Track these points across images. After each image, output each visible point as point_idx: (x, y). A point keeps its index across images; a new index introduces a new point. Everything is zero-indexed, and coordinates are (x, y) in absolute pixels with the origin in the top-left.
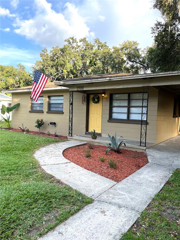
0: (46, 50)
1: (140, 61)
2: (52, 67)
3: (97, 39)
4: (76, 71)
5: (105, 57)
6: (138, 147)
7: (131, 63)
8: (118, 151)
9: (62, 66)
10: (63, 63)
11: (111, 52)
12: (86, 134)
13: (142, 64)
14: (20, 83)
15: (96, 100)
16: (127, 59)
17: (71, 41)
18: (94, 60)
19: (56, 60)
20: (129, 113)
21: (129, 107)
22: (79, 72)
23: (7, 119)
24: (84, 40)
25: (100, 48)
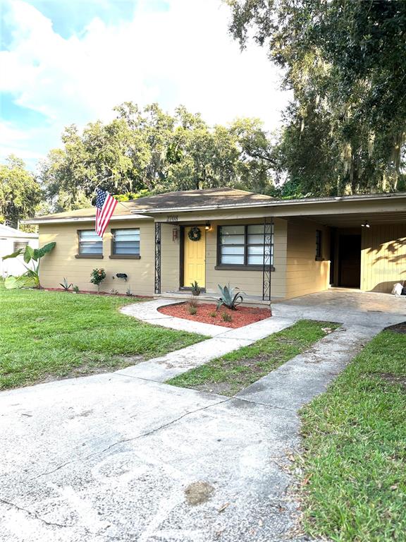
0: (75, 129)
1: (268, 155)
2: (89, 163)
3: (181, 108)
4: (138, 172)
5: (198, 145)
6: (260, 302)
7: (251, 159)
8: (232, 307)
9: (108, 162)
10: (111, 154)
11: (210, 136)
12: (180, 289)
13: (271, 161)
14: (15, 197)
15: (196, 236)
16: (243, 149)
17: (127, 109)
18: (176, 150)
19: (98, 149)
20: (247, 255)
21: (247, 246)
22: (145, 172)
23: (33, 271)
24: (153, 108)
25: (188, 125)
